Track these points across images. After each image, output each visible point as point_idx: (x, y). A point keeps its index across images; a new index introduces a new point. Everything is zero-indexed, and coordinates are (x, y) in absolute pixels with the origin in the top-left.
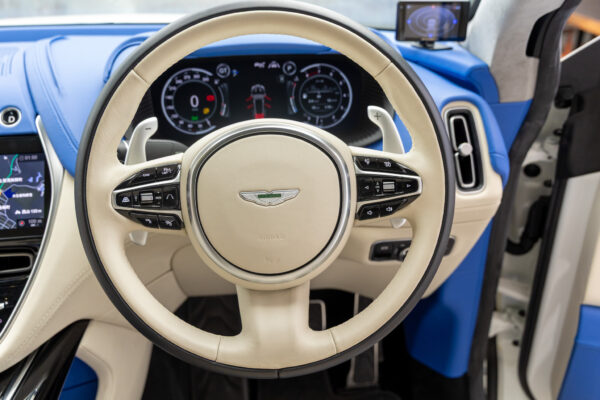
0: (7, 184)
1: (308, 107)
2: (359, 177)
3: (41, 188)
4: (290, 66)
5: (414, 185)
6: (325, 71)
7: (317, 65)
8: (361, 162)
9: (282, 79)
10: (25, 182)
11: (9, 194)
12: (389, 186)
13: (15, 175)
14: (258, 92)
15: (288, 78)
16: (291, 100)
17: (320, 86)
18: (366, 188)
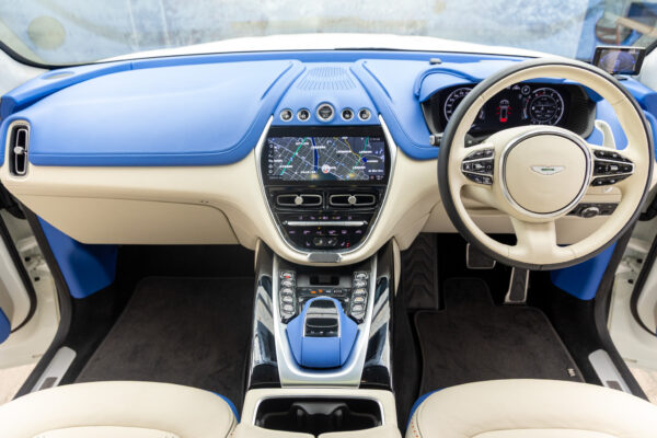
0: (363, 154)
1: (535, 115)
2: (596, 162)
3: (383, 157)
4: (526, 88)
5: (630, 168)
6: (548, 92)
7: (543, 89)
8: (597, 153)
9: (520, 97)
10: (374, 153)
11: (365, 160)
12: (614, 168)
13: (368, 149)
14: (504, 104)
15: (524, 96)
16: (525, 111)
17: (543, 102)
18: (599, 168)
